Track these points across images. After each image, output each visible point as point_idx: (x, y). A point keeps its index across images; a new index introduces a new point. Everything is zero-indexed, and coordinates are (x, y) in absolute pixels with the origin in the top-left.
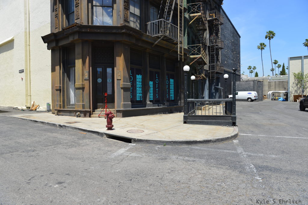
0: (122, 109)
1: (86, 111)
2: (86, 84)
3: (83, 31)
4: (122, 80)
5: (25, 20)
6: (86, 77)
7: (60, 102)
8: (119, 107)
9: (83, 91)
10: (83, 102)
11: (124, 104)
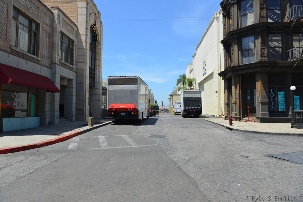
0: (260, 117)
1: (237, 117)
2: (238, 100)
3: (234, 69)
4: (260, 98)
5: (218, 59)
6: (238, 96)
7: (227, 112)
8: (259, 115)
9: (236, 105)
10: (235, 111)
11: (261, 113)
